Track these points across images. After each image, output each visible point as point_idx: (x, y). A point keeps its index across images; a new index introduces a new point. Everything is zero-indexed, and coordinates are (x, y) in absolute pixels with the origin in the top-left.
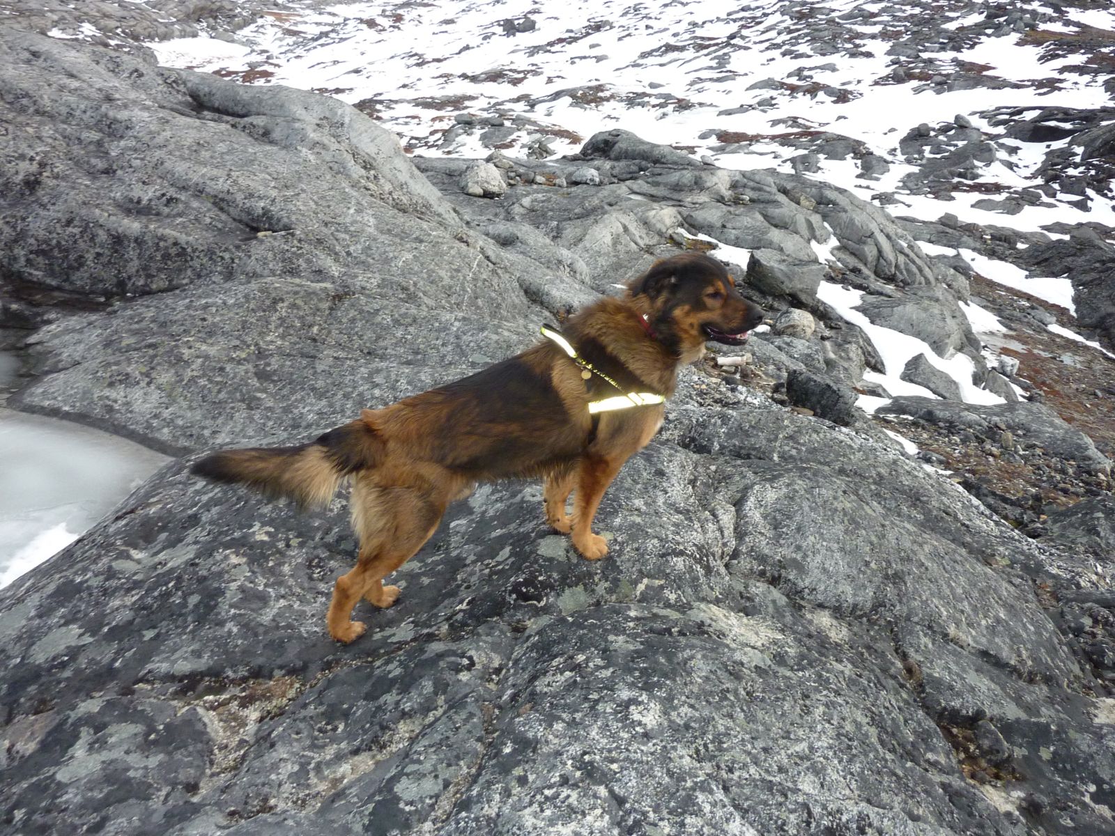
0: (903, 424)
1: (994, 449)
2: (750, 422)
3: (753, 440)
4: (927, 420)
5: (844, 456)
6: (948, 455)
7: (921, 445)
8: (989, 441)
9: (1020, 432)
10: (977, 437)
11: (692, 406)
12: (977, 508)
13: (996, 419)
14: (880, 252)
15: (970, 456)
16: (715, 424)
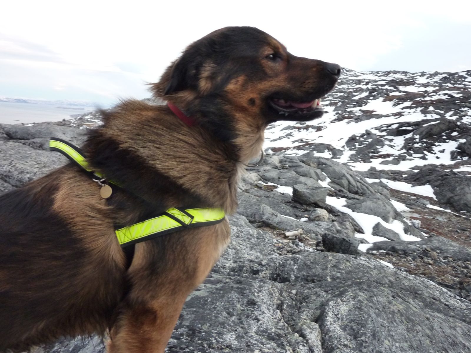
0: (382, 254)
1: (430, 261)
2: (310, 260)
3: (314, 271)
4: (393, 251)
5: (368, 273)
6: (409, 267)
7: (394, 264)
8: (425, 257)
9: (438, 251)
10: (419, 256)
11: (275, 256)
12: (447, 293)
13: (424, 246)
14: (349, 182)
15: (419, 266)
16: (290, 264)
